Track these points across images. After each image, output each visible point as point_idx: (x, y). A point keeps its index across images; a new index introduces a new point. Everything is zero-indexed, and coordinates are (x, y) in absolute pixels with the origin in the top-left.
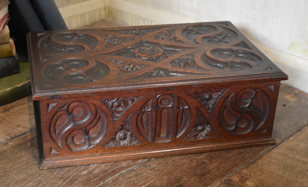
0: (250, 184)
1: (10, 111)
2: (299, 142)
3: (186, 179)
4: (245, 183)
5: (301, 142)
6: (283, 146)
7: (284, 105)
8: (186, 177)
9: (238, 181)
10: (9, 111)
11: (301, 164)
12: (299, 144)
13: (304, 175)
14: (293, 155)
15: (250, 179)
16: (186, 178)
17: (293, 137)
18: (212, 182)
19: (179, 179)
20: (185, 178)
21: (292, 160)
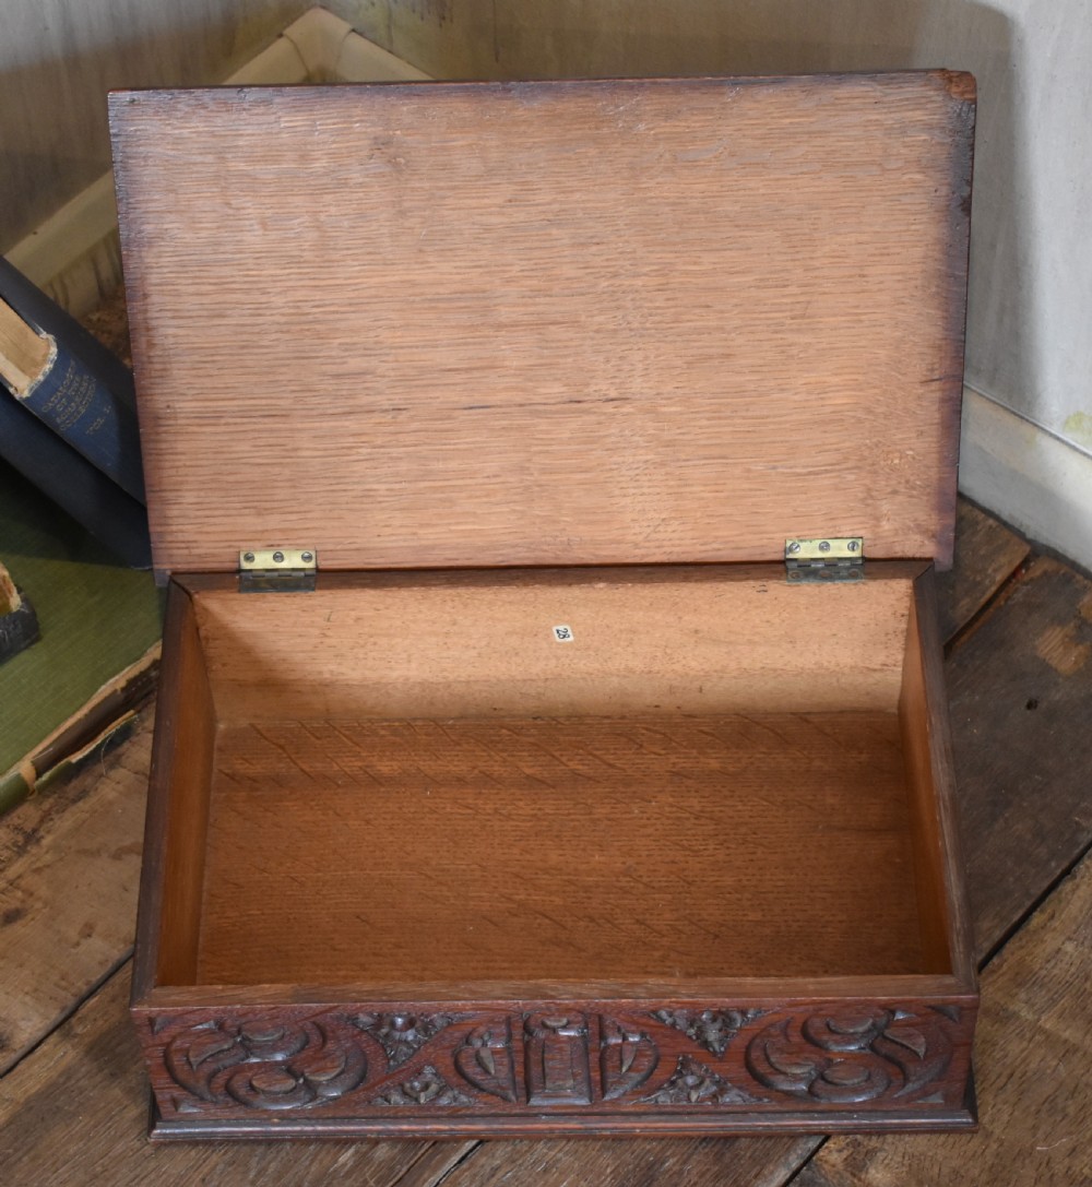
0: (879, 1176)
1: (45, 842)
2: (1063, 938)
3: (674, 1165)
4: (863, 1177)
5: (1069, 939)
6: (1005, 968)
7: (1031, 705)
8: (673, 1155)
9: (840, 1167)
10: (38, 841)
11: (1054, 1063)
12: (1059, 950)
13: (1059, 1118)
14: (1034, 1013)
15: (881, 1155)
16: (675, 1159)
17: (1042, 912)
18: (756, 1177)
19: (653, 1164)
20: (671, 1161)
21: (1025, 1044)
